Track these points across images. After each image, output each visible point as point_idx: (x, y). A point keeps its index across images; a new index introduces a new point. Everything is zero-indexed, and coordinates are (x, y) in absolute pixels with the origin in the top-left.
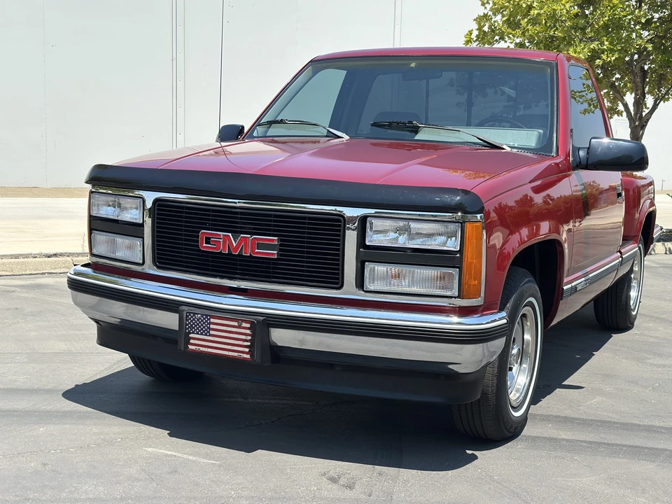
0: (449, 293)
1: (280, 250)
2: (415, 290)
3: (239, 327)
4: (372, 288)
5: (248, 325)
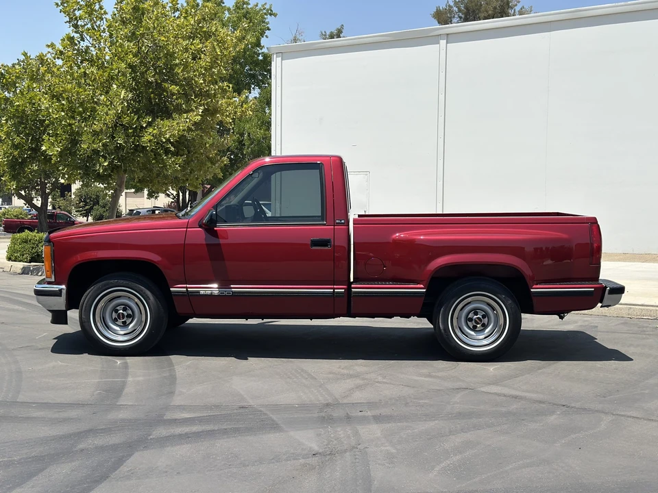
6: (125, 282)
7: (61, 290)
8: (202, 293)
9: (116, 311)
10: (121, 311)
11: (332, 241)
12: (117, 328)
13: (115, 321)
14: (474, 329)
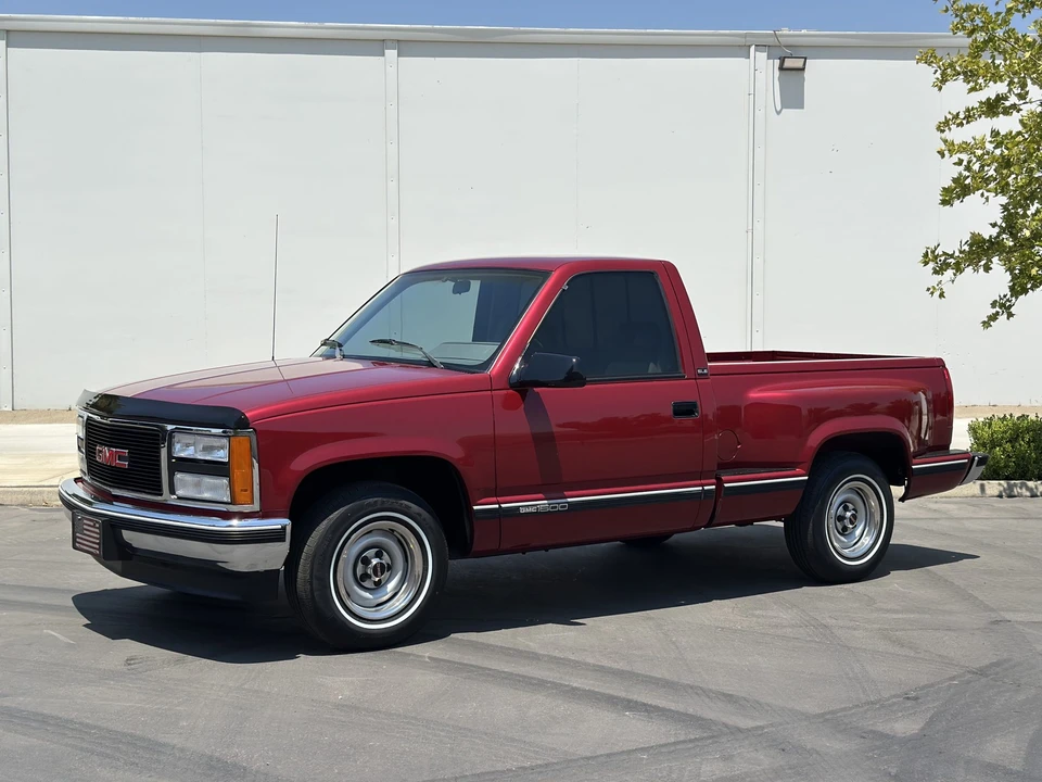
0: (225, 499)
1: (130, 462)
2: (206, 495)
3: (94, 526)
4: (180, 492)
5: (97, 525)
6: (390, 501)
7: (284, 528)
8: (522, 511)
9: (366, 561)
10: (375, 561)
11: (698, 403)
12: (367, 595)
13: (361, 580)
14: (844, 531)
